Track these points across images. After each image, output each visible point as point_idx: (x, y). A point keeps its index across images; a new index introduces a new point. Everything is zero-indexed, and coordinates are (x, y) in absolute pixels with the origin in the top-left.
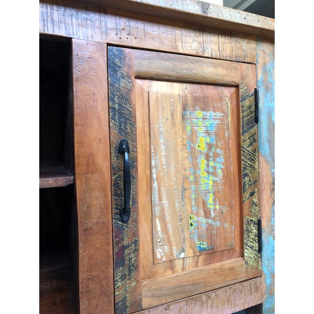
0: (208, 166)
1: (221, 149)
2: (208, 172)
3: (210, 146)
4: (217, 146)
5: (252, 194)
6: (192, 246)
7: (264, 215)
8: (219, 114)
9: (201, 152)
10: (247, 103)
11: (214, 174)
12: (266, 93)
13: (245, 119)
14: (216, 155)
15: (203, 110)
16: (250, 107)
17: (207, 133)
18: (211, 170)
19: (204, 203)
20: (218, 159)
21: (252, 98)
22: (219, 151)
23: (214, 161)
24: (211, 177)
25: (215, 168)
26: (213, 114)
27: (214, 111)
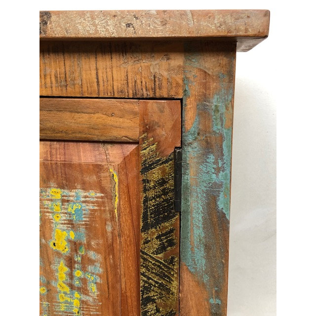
2: (72, 287)
11: (83, 290)
14: (86, 262)
15: (61, 187)
17: (71, 224)
18: (77, 283)
20: (90, 268)
22: (92, 254)
24: (77, 295)
25: (84, 281)
26: (82, 193)
27: (84, 189)
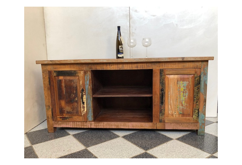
0: (183, 94)
1: (188, 90)
2: (183, 96)
3: (184, 90)
4: (186, 90)
5: (197, 102)
6: (178, 112)
7: (200, 108)
9: (182, 91)
10: (197, 79)
11: (185, 97)
12: (204, 76)
13: (196, 83)
14: (186, 92)
15: (183, 81)
17: (184, 87)
19: (182, 103)
21: (199, 77)
23: (185, 93)
25: (185, 95)
26: (186, 82)
27: (186, 81)
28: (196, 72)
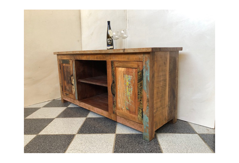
0: (129, 89)
3: (129, 84)
4: (131, 85)
6: (125, 107)
8: (132, 76)
9: (127, 86)
10: (139, 74)
12: (146, 71)
13: (139, 78)
16: (140, 75)
17: (129, 81)
19: (128, 98)
20: (131, 88)
21: (141, 72)
22: (131, 86)
27: (130, 76)
28: (138, 66)
